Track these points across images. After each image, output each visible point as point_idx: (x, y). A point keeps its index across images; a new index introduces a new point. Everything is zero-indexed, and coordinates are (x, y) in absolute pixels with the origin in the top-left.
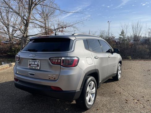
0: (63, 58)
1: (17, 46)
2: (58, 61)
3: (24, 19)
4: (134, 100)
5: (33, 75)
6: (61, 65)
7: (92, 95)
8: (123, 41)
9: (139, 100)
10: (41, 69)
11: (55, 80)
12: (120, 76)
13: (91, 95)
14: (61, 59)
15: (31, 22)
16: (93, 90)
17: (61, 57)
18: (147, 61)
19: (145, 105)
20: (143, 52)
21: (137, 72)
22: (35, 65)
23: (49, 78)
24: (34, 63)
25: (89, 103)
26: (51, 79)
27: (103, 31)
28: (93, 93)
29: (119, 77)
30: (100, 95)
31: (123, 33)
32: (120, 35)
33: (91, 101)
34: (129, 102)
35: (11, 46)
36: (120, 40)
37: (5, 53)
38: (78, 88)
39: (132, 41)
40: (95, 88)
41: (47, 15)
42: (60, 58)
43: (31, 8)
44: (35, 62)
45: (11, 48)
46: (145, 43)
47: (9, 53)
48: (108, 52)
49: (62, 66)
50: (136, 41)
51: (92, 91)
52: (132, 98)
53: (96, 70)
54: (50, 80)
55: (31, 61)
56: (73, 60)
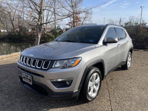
27: (132, 17)
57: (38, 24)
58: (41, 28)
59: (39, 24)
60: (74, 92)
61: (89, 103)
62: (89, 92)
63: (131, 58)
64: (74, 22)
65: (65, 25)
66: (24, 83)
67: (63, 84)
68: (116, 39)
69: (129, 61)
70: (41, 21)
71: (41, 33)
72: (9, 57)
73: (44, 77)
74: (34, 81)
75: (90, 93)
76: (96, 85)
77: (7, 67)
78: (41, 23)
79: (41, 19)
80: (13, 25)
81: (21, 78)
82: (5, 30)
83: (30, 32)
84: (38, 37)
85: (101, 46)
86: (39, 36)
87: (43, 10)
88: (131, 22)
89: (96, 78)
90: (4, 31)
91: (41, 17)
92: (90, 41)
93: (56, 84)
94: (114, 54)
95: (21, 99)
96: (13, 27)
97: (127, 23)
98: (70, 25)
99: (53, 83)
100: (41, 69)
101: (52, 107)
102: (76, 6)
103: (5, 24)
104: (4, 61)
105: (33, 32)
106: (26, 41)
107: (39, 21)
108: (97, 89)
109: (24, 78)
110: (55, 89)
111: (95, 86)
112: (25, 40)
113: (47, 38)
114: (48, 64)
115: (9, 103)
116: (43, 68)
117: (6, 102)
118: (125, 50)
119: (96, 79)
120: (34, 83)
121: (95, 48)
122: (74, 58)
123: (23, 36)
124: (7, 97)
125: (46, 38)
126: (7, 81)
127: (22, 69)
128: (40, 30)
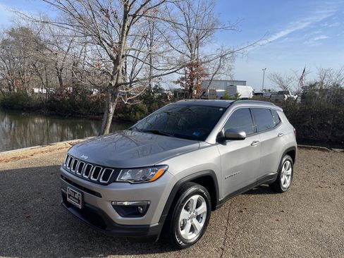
57: (111, 84)
58: (117, 93)
59: (113, 85)
60: (151, 226)
61: (182, 251)
62: (182, 230)
63: (292, 168)
64: (192, 77)
65: (172, 84)
66: (69, 205)
67: (133, 211)
68: (243, 134)
69: (288, 176)
70: (117, 79)
71: (115, 104)
72: (46, 152)
73: (101, 197)
74: (85, 203)
75: (182, 233)
76: (198, 218)
77: (40, 172)
78: (116, 83)
79: (118, 75)
80: (60, 79)
81: (64, 196)
82: (42, 89)
83: (95, 97)
84: (109, 112)
85: (213, 145)
86: (112, 110)
87: (123, 57)
88: (322, 83)
89: (198, 205)
90: (40, 90)
91: (119, 71)
92: (194, 134)
93: (121, 209)
94: (243, 160)
95: (61, 234)
96: (61, 84)
97: (313, 83)
98: (182, 84)
99: (116, 207)
100: (98, 182)
101: (114, 253)
102: (197, 42)
103: (44, 77)
104: (36, 159)
105: (102, 97)
106: (86, 114)
107: (112, 79)
108: (199, 225)
109: (70, 195)
110: (118, 218)
111: (195, 221)
112: (84, 113)
113: (131, 110)
114: (110, 174)
115: (40, 239)
116: (101, 180)
117: (35, 237)
118: (272, 152)
119: (197, 207)
120: (85, 206)
121: (199, 148)
122: (154, 166)
123: (79, 105)
124: (37, 229)
125: (128, 110)
126: (39, 200)
127: (67, 180)
128: (114, 96)
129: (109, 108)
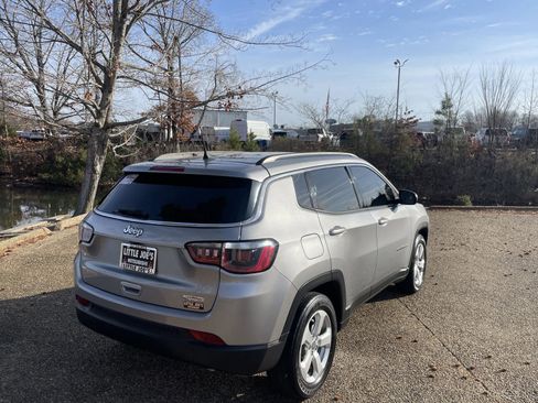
0: (228, 245)
1: (71, 149)
2: (211, 253)
3: (97, 64)
4: (457, 366)
5: (137, 291)
6: (221, 267)
7: (319, 351)
8: (449, 136)
9: (472, 368)
10: (160, 275)
11: (201, 312)
12: (420, 277)
13: (316, 354)
14: (221, 249)
15: (123, 77)
16: (323, 337)
17: (223, 242)
18: (525, 216)
19: (492, 387)
20: (518, 176)
21: (483, 262)
22: (142, 259)
23: (186, 306)
24: (140, 254)
25: (311, 380)
26: (191, 307)
27: (377, 99)
28: (325, 347)
29: (417, 282)
30: (350, 349)
31: (447, 104)
32: (438, 113)
33: (315, 372)
34: (439, 374)
35: (50, 150)
36: (436, 130)
37: (31, 175)
38: (275, 337)
39: (479, 136)
40: (329, 330)
41: (176, 39)
42: (219, 245)
43: (121, 29)
44: (140, 250)
45: (51, 159)
46: (527, 144)
47: (45, 176)
48: (380, 201)
49: (224, 269)
50: (494, 133)
51: (320, 341)
52: (451, 360)
53: (331, 273)
54: (185, 310)
55: (128, 245)
56: (260, 249)
57: (97, 125)
58: (105, 140)
59: (102, 125)
70: (108, 115)
71: (104, 157)
78: (106, 122)
79: (109, 110)
84: (94, 171)
86: (99, 168)
91: (110, 103)
107: (100, 116)
128: (102, 144)
129: (94, 165)
